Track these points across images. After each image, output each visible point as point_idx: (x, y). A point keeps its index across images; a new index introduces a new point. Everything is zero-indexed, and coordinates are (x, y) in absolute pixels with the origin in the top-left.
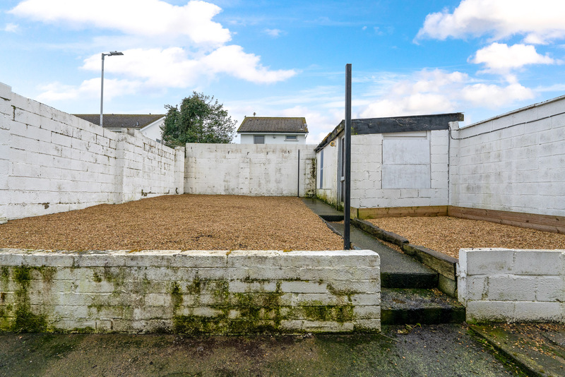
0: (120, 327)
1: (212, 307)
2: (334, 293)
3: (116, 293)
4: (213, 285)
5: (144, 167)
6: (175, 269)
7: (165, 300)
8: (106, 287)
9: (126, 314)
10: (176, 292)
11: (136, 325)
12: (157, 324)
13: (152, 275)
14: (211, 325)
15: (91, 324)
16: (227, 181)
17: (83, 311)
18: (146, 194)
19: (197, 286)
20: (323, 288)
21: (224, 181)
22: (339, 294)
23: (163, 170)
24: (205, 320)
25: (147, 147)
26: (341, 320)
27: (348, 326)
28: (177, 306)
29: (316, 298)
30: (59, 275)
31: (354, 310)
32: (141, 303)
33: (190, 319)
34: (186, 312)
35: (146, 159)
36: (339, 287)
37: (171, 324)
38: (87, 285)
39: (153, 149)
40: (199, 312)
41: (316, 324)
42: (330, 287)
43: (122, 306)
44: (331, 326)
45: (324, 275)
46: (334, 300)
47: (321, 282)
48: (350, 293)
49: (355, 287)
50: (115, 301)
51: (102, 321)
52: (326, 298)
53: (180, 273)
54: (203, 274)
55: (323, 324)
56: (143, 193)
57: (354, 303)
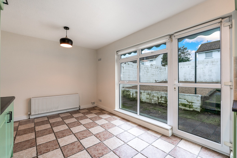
0: (150, 102)
1: (164, 101)
2: (188, 102)
3: (150, 97)
4: (164, 97)
5: (156, 73)
6: (158, 94)
7: (157, 99)
8: (148, 96)
9: (151, 100)
10: (158, 98)
11: (152, 102)
12: (155, 103)
13: (155, 95)
14: (164, 104)
15: (146, 101)
16: (185, 76)
17: (145, 99)
18: (156, 81)
19: (161, 97)
20: (186, 101)
21: (184, 76)
22: (189, 102)
23: (161, 74)
24: (163, 103)
25: (156, 68)
26: (190, 108)
27: (192, 109)
28: (158, 100)
29: (184, 102)
30: (142, 93)
31: (193, 106)
32: (153, 99)
33: (160, 103)
34: (160, 101)
35: (156, 71)
36: (189, 101)
37: (157, 103)
38: (146, 95)
39: (158, 68)
40: (162, 102)
41: (184, 108)
42: (187, 101)
43: (150, 99)
44: (187, 109)
45: (186, 98)
46: (188, 103)
47: (185, 99)
48: (192, 103)
49: (193, 102)
50: (149, 98)
51: (148, 101)
52: (186, 103)
53: (159, 95)
54: (162, 95)
55: (186, 108)
56: (155, 81)
57: (193, 105)
